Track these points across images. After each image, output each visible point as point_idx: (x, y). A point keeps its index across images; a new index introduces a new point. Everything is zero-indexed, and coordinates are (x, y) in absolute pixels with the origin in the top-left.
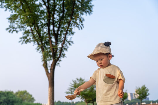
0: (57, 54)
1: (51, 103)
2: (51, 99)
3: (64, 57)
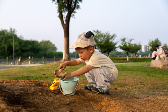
0: (72, 5)
1: (66, 51)
2: (67, 48)
3: (79, 8)
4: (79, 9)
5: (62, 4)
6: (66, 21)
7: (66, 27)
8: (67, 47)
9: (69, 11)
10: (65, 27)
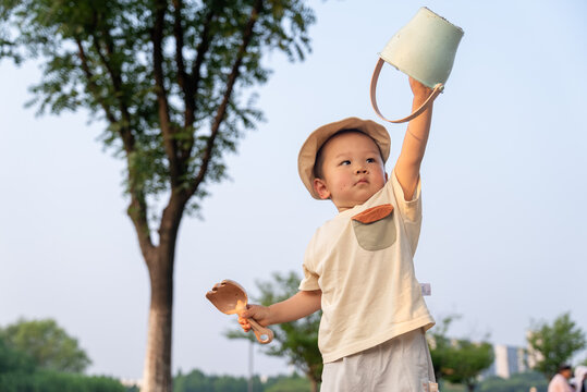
0: (191, 163)
1: (157, 374)
2: (160, 360)
3: (222, 178)
4: (224, 181)
5: (144, 159)
6: (160, 232)
7: (160, 260)
8: (161, 352)
9: (178, 190)
10: (155, 258)
